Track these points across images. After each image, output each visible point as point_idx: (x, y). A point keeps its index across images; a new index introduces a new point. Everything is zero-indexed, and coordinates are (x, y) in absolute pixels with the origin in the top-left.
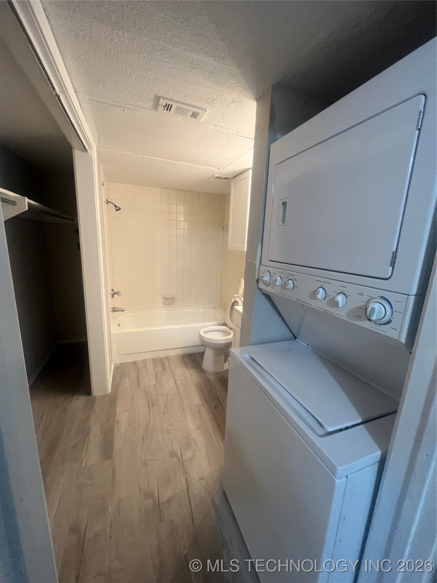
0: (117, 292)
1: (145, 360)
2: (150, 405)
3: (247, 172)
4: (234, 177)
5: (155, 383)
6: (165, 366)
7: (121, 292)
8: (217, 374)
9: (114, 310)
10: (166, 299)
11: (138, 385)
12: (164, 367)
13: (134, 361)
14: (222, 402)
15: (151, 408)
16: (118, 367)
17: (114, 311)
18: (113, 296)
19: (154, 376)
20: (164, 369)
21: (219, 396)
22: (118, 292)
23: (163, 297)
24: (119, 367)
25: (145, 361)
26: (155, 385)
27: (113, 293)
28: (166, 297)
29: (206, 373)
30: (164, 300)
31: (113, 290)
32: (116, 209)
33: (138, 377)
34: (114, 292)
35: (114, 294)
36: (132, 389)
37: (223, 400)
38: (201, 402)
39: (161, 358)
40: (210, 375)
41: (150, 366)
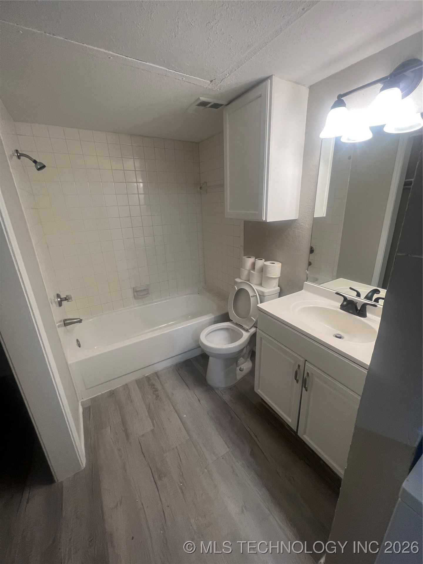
0: (65, 298)
1: (126, 384)
2: (156, 477)
3: (263, 84)
4: (229, 103)
5: (152, 428)
6: (157, 390)
7: (72, 296)
8: (230, 388)
9: (66, 323)
10: (136, 292)
11: (128, 437)
12: (157, 392)
13: (111, 391)
14: (255, 439)
15: (159, 483)
16: (89, 408)
17: (65, 325)
18: (60, 304)
19: (147, 414)
20: (157, 396)
21: (248, 429)
22: (67, 296)
23: (132, 289)
24: (90, 406)
25: (126, 387)
26: (152, 431)
27: (59, 299)
28: (138, 289)
29: (217, 391)
30: (135, 294)
31: (58, 296)
32: (36, 167)
33: (124, 422)
34: (61, 298)
35: (61, 300)
36: (119, 450)
37: (256, 437)
38: (228, 450)
39: (147, 376)
40: (222, 394)
41: (136, 395)
